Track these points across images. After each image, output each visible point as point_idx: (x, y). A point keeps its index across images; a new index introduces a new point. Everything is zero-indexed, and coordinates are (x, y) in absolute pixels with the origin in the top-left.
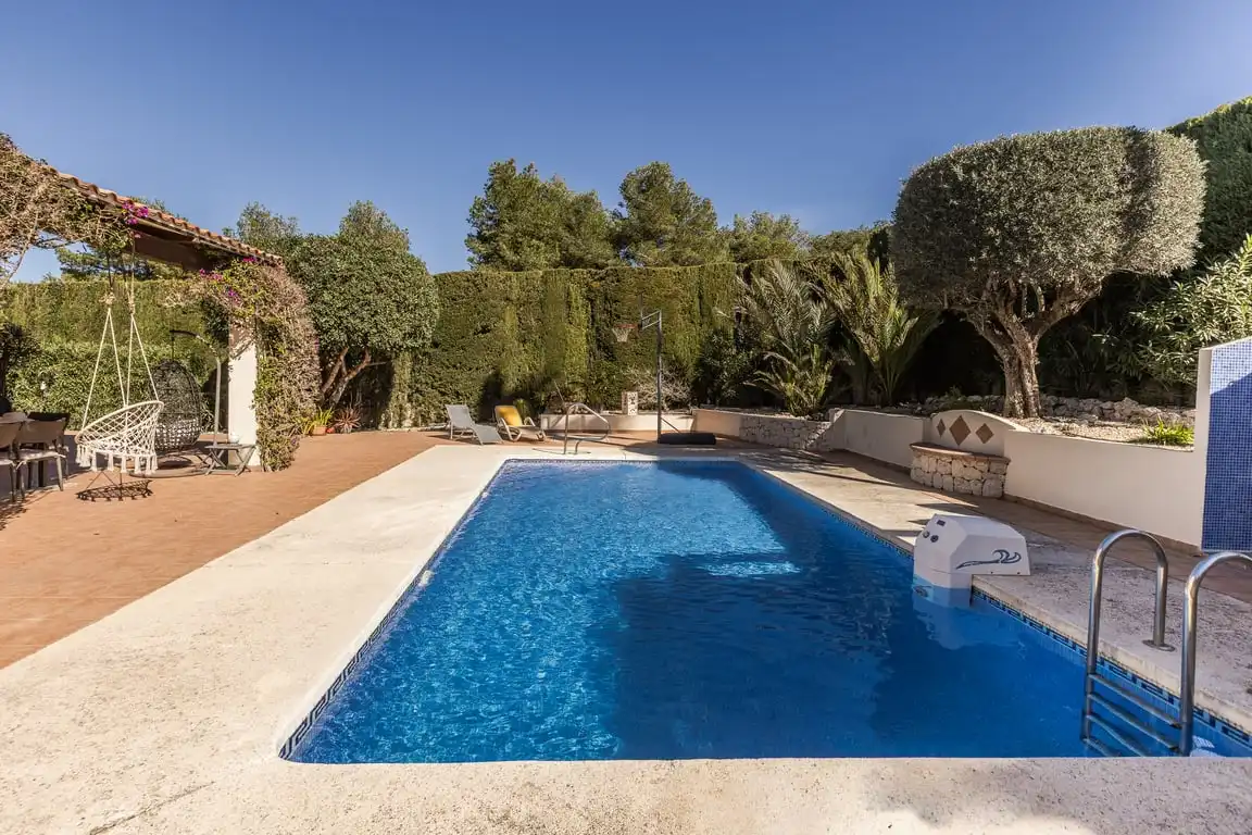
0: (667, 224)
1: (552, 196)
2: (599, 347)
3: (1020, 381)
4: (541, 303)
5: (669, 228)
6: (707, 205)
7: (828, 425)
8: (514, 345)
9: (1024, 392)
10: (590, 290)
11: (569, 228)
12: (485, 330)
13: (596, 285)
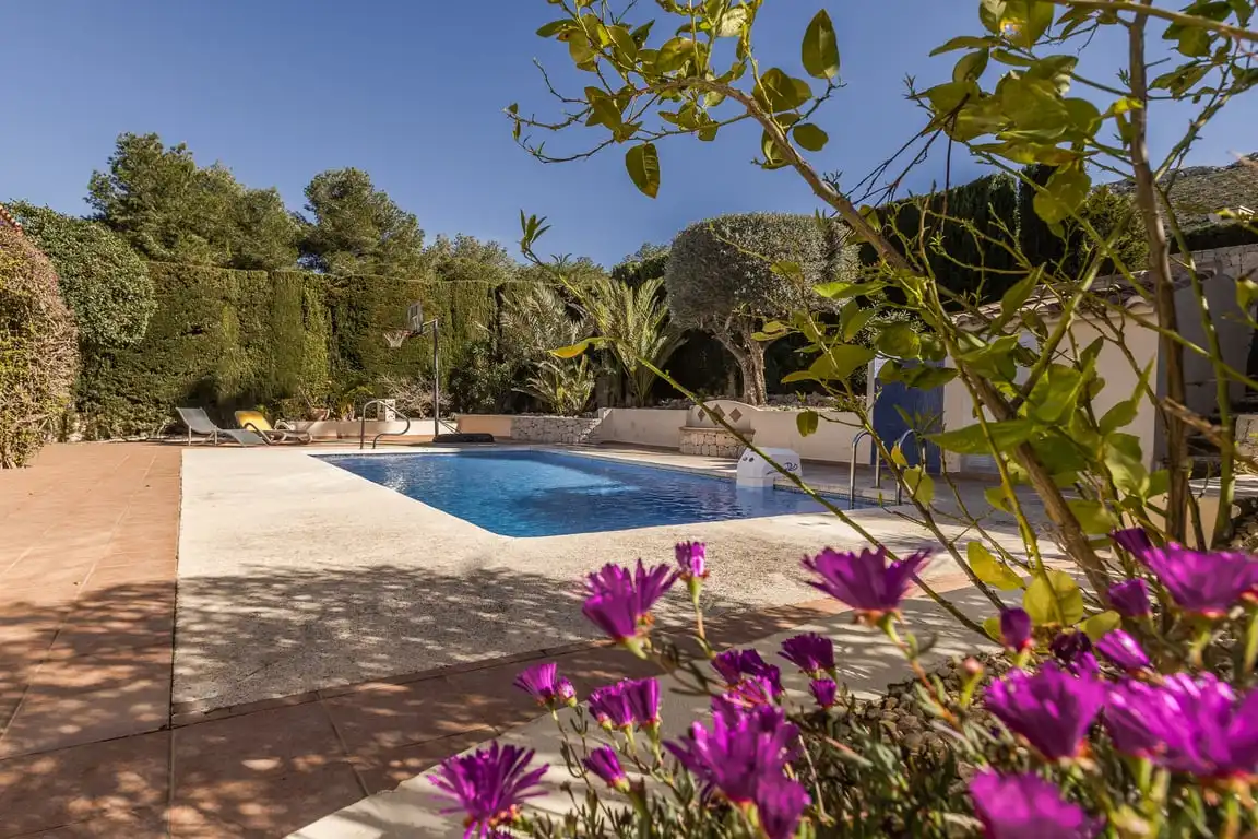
0: (369, 237)
1: (214, 184)
2: (343, 356)
3: (754, 379)
4: (270, 306)
5: (370, 240)
6: (412, 221)
7: (598, 421)
8: (234, 349)
9: (756, 387)
10: (330, 296)
11: (241, 225)
12: (196, 331)
13: (337, 291)
